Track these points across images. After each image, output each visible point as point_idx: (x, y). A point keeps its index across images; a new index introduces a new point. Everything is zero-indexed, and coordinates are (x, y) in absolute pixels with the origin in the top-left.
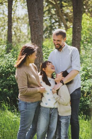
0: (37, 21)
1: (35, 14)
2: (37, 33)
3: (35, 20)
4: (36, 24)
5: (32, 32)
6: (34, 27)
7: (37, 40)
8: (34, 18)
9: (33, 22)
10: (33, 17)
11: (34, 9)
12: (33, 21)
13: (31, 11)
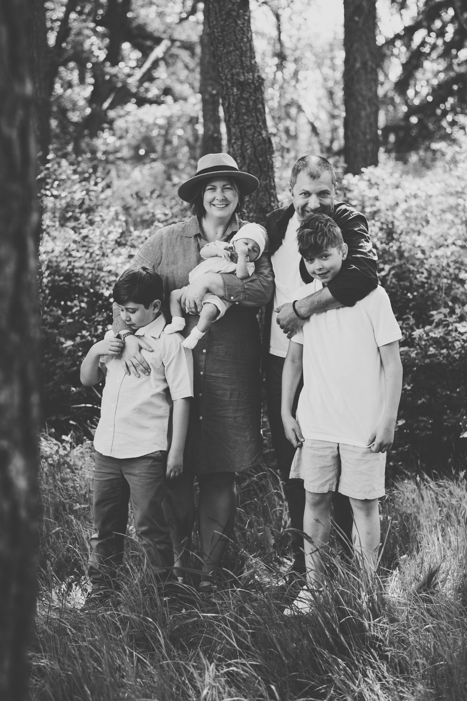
0: (249, 84)
1: (241, 56)
2: (250, 132)
3: (242, 78)
4: (245, 95)
5: (233, 130)
6: (237, 110)
7: (251, 161)
8: (238, 74)
9: (235, 90)
10: (233, 67)
11: (235, 35)
12: (233, 86)
13: (224, 47)
